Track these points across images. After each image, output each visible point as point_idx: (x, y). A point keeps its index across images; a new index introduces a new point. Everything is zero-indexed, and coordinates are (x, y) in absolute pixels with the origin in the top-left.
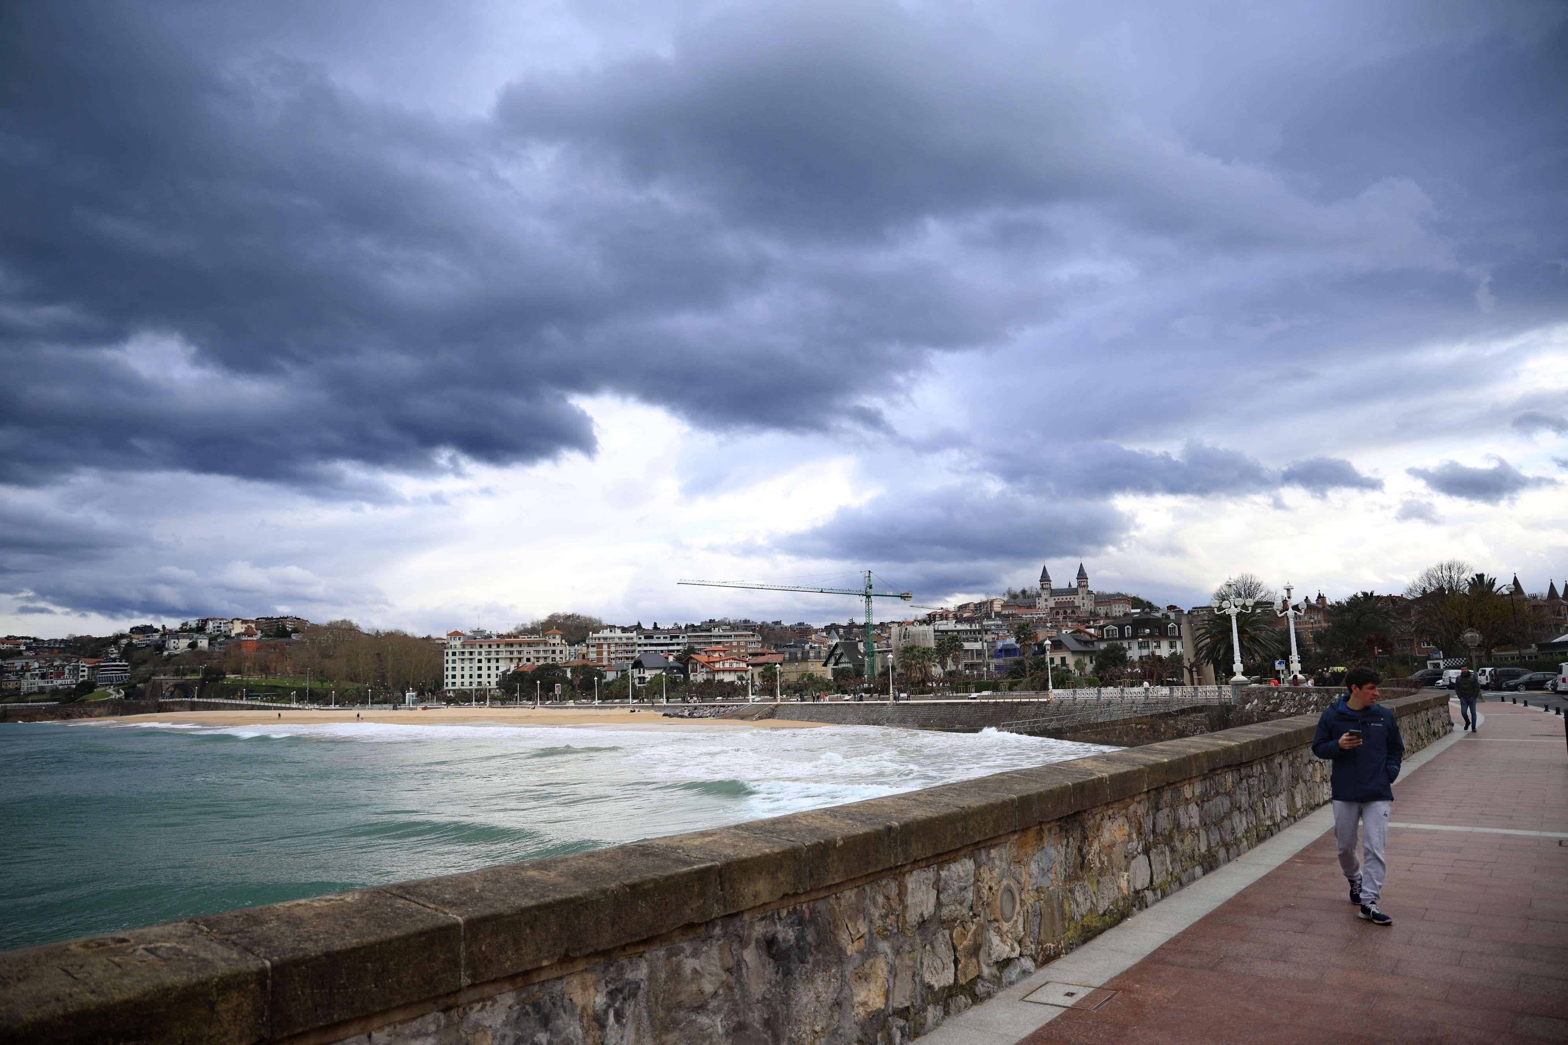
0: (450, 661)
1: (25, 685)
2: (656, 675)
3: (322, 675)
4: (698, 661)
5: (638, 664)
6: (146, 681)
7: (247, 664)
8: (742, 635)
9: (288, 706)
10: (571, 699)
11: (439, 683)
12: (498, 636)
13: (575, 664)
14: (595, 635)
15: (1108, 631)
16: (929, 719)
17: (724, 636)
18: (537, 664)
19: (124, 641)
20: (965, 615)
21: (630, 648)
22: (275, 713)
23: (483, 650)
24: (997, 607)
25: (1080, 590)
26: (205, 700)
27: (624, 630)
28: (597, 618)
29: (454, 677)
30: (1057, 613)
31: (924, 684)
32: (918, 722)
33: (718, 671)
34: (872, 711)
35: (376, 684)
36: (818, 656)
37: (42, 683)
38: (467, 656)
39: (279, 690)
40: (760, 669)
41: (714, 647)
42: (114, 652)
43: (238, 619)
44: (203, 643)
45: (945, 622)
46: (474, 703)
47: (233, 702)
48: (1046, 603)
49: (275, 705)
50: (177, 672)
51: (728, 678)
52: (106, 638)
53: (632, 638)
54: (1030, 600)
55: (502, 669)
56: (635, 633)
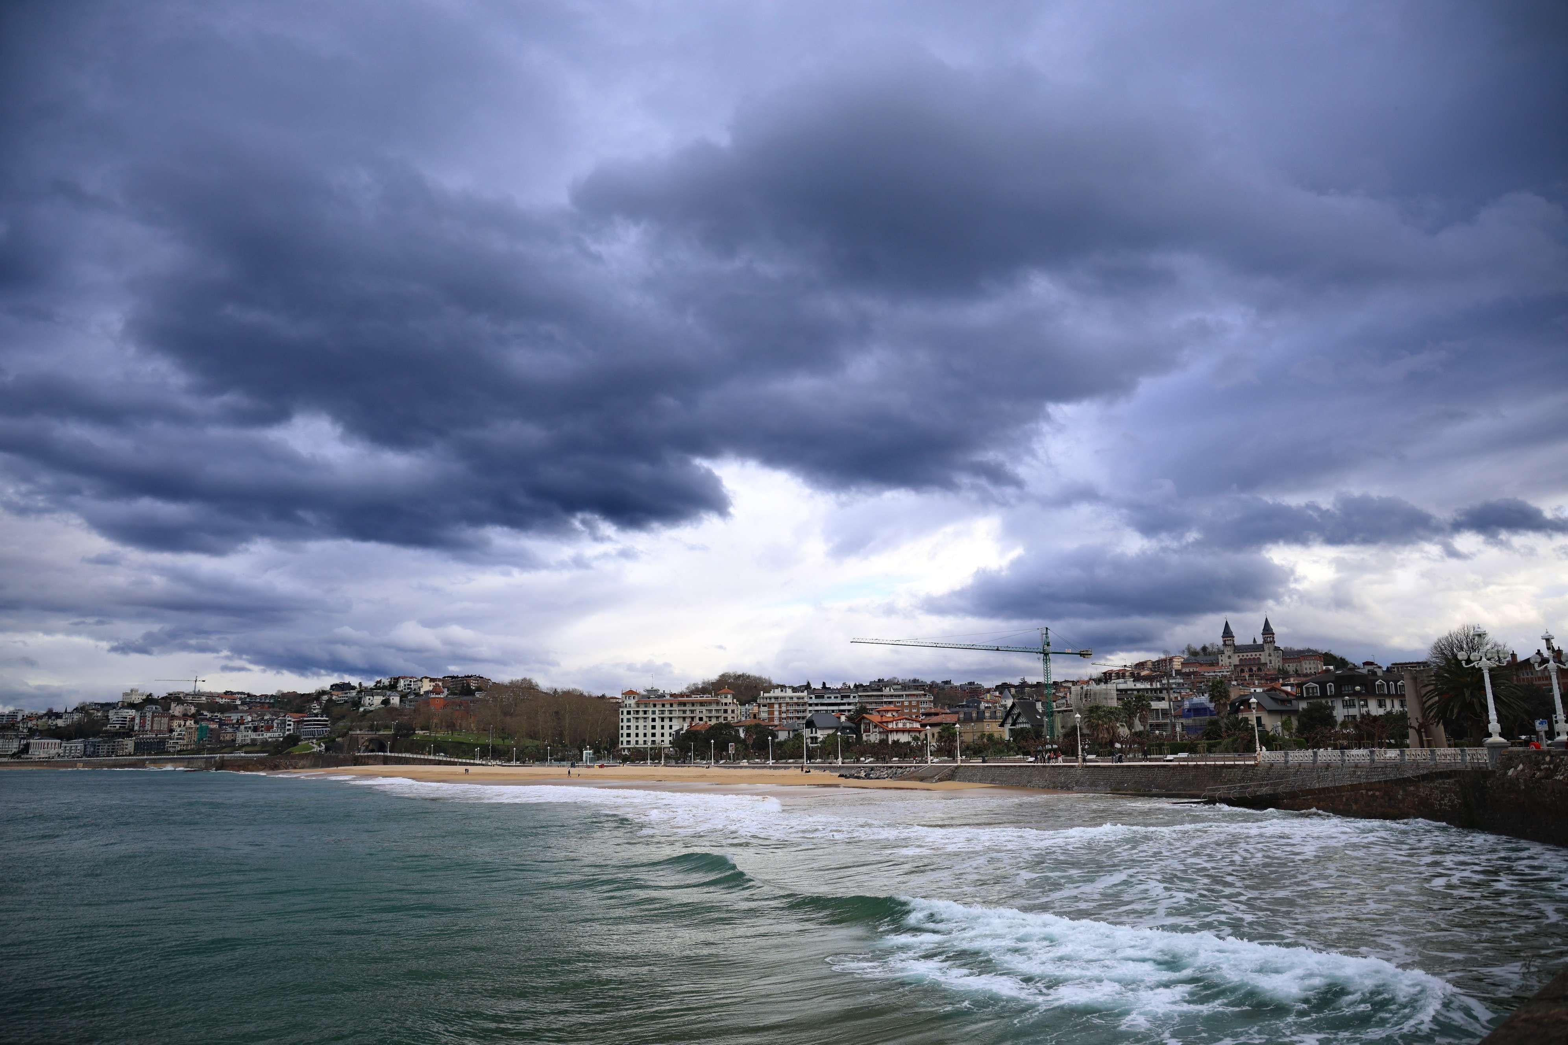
0: (625, 720)
1: (240, 737)
2: (828, 735)
3: (504, 733)
4: (871, 721)
5: (810, 724)
6: (344, 735)
7: (435, 721)
8: (914, 695)
9: (472, 761)
10: (744, 759)
11: (614, 740)
12: (672, 695)
13: (748, 724)
14: (766, 695)
15: (1307, 688)
16: (1123, 783)
17: (896, 696)
18: (709, 723)
19: (325, 698)
20: (1143, 673)
21: (801, 708)
22: (461, 769)
23: (657, 709)
24: (1177, 665)
25: (1266, 646)
26: (396, 755)
27: (795, 690)
28: (767, 678)
29: (629, 735)
30: (1242, 671)
31: (1112, 745)
32: (1110, 786)
33: (892, 731)
34: (1059, 774)
35: (554, 742)
36: (993, 716)
37: (253, 735)
38: (641, 715)
39: (464, 746)
40: (937, 730)
41: (885, 707)
42: (316, 708)
43: (426, 678)
44: (395, 700)
45: (1121, 680)
46: (649, 761)
47: (422, 757)
48: (1229, 661)
49: (460, 760)
50: (371, 728)
51: (904, 738)
52: (309, 694)
53: (803, 698)
54: (1212, 658)
55: (675, 728)
56: (806, 693)
